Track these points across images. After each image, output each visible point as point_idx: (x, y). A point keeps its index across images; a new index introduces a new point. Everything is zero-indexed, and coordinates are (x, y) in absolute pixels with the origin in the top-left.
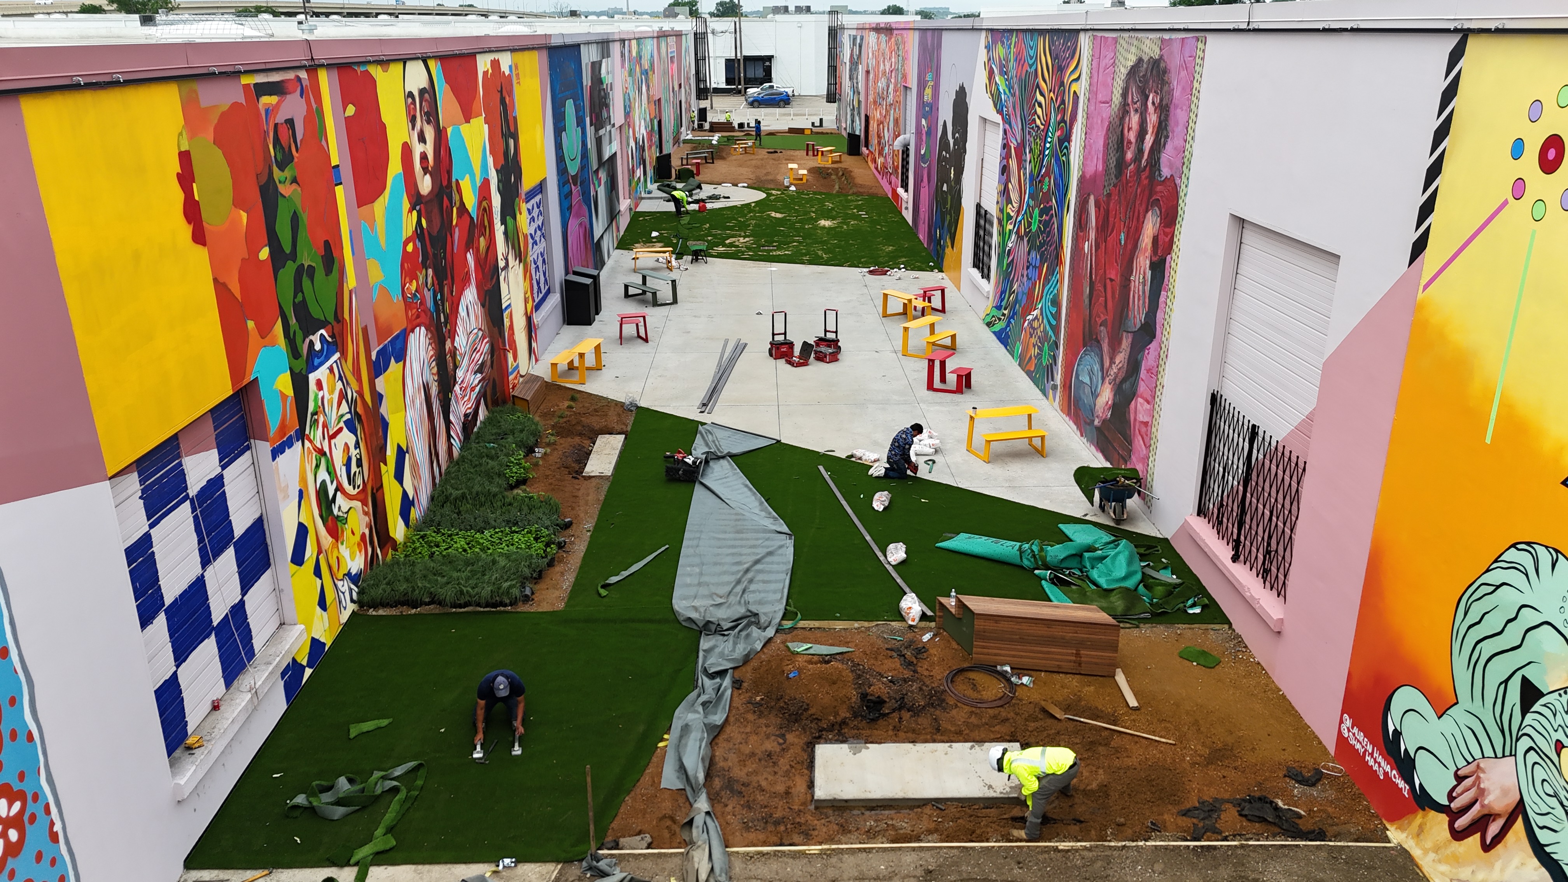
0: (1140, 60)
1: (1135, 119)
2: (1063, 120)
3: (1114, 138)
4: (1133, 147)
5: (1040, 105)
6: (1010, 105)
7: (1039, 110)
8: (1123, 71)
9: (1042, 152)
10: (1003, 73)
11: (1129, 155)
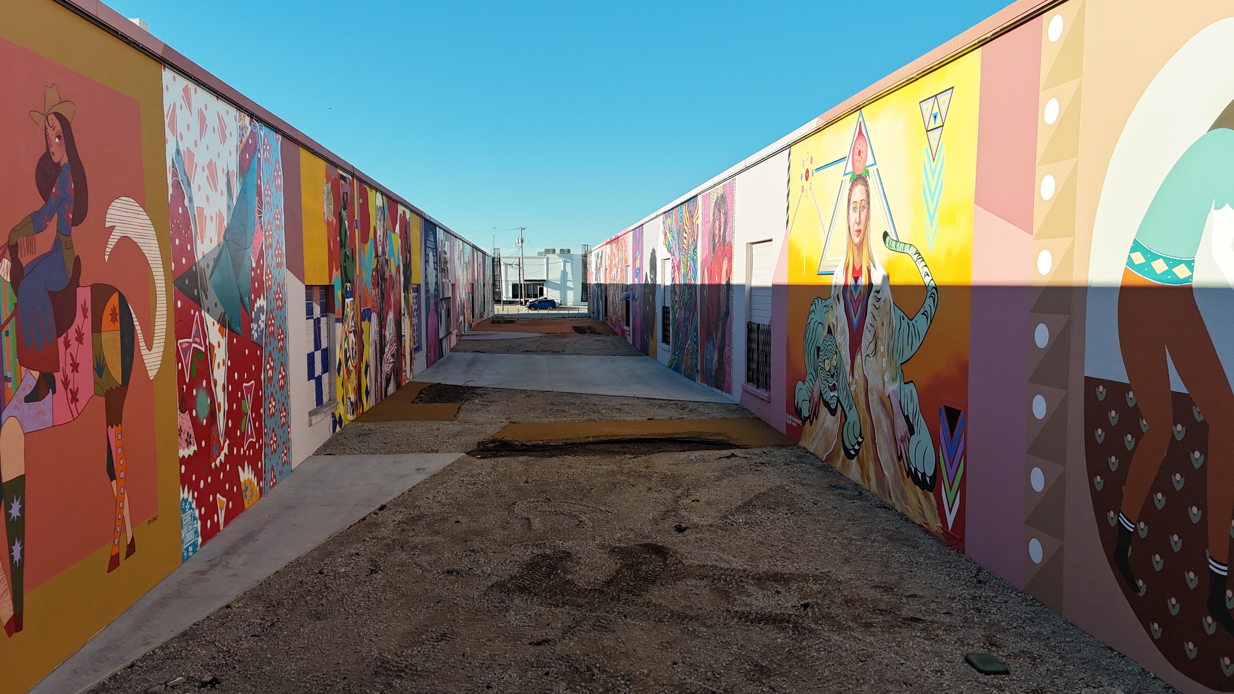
0: (718, 197)
1: (717, 223)
2: (694, 240)
3: (711, 236)
4: (718, 236)
5: (685, 238)
6: (674, 246)
7: (685, 241)
8: (713, 205)
9: (687, 261)
10: (670, 231)
11: (717, 240)
